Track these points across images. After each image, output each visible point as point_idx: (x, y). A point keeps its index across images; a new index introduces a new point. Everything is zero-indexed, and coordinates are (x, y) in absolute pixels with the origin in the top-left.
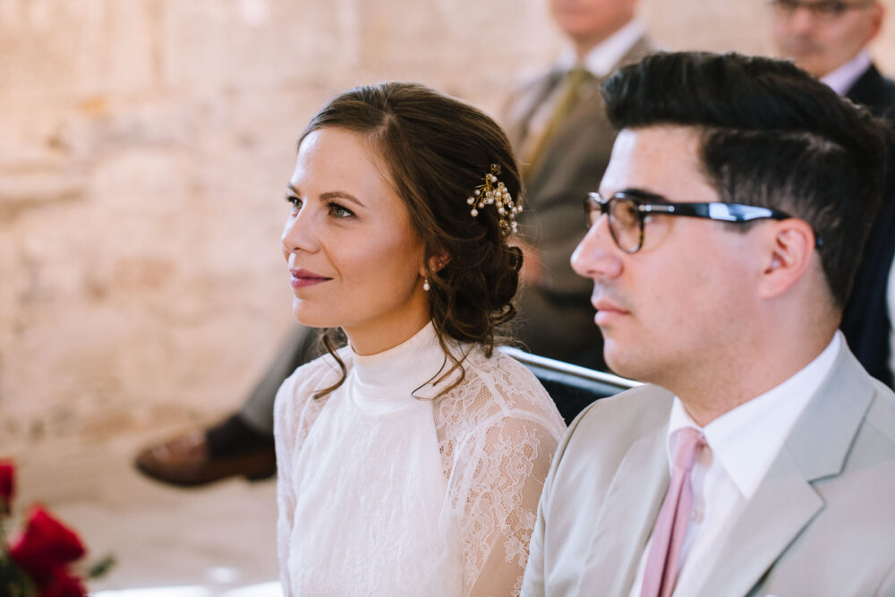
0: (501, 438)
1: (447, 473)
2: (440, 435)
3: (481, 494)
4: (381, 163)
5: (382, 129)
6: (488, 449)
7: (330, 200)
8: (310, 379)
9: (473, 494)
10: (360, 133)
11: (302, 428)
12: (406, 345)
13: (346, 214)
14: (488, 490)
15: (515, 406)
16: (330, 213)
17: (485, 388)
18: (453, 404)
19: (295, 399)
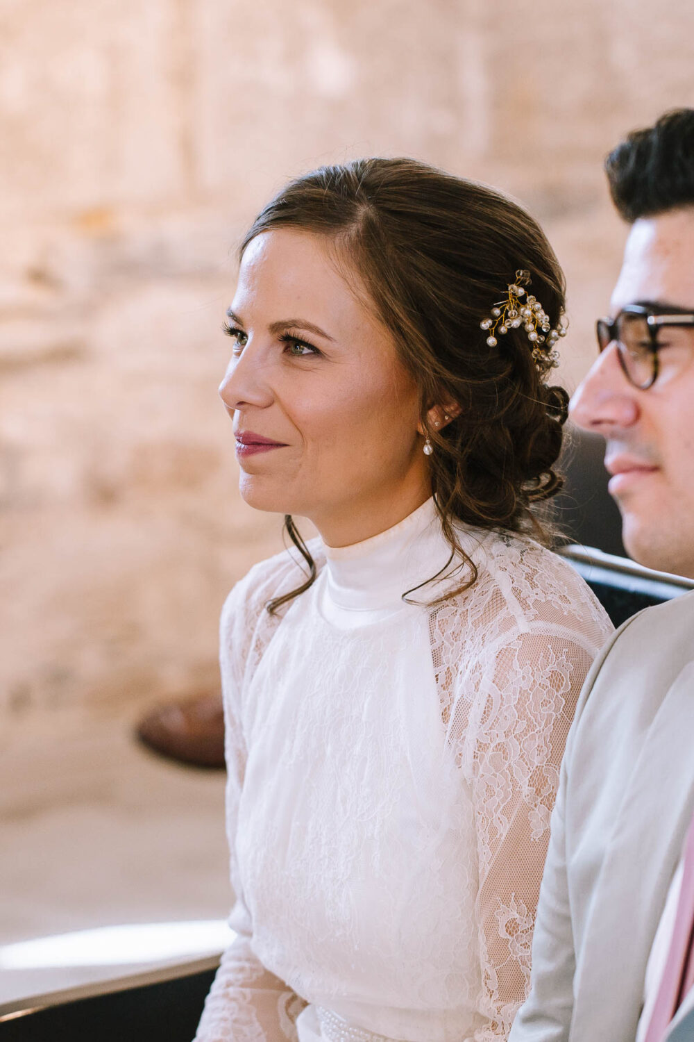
0: (516, 665)
1: (445, 715)
2: (436, 658)
3: (493, 745)
4: (355, 276)
5: (355, 228)
6: (499, 681)
7: (285, 331)
8: (269, 581)
9: (481, 746)
10: (323, 235)
11: (254, 649)
12: (393, 532)
13: (306, 351)
14: (502, 739)
15: (536, 618)
16: (286, 350)
17: (498, 594)
18: (454, 614)
19: (247, 611)
